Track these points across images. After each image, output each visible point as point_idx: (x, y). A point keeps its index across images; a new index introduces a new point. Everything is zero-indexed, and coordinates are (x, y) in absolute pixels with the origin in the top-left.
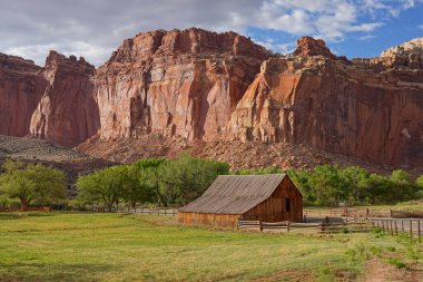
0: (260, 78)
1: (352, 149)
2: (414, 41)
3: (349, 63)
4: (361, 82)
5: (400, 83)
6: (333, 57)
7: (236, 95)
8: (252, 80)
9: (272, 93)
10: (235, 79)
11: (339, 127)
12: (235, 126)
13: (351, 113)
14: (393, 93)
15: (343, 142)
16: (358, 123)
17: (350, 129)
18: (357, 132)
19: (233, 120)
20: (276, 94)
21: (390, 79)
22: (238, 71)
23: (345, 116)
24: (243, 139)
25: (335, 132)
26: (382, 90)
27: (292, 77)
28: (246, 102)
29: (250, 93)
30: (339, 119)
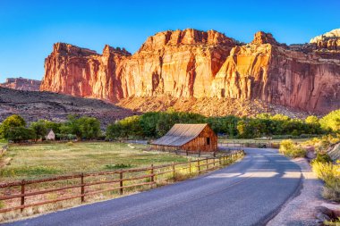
0: (230, 59)
1: (288, 101)
3: (288, 48)
4: (294, 60)
5: (321, 60)
6: (278, 45)
7: (215, 68)
8: (225, 60)
9: (237, 68)
10: (215, 60)
11: (280, 88)
12: (214, 88)
13: (288, 79)
14: (316, 66)
15: (282, 98)
16: (292, 86)
17: (287, 89)
18: (292, 91)
19: (213, 84)
20: (240, 68)
21: (314, 57)
22: (216, 54)
23: (284, 81)
24: (219, 96)
25: (277, 92)
26: (309, 65)
27: (250, 58)
28: (221, 74)
29: (224, 68)
30: (280, 84)
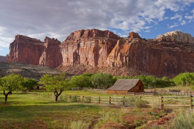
0: (117, 46)
1: (148, 69)
2: (168, 33)
3: (146, 41)
4: (151, 47)
5: (164, 47)
6: (141, 39)
7: (109, 51)
8: (114, 47)
9: (121, 51)
10: (108, 46)
11: (143, 62)
12: (108, 62)
13: (147, 57)
14: (161, 51)
15: (145, 67)
16: (150, 61)
17: (147, 63)
18: (149, 64)
19: (108, 60)
21: (160, 46)
22: (109, 43)
23: (145, 58)
24: (111, 66)
25: (142, 64)
26: (158, 50)
27: (127, 45)
28: (112, 54)
29: (113, 51)
30: (143, 60)
